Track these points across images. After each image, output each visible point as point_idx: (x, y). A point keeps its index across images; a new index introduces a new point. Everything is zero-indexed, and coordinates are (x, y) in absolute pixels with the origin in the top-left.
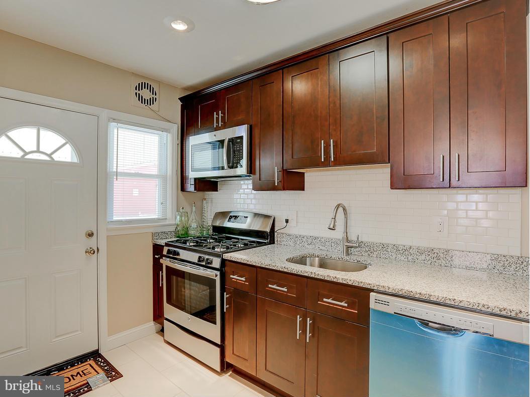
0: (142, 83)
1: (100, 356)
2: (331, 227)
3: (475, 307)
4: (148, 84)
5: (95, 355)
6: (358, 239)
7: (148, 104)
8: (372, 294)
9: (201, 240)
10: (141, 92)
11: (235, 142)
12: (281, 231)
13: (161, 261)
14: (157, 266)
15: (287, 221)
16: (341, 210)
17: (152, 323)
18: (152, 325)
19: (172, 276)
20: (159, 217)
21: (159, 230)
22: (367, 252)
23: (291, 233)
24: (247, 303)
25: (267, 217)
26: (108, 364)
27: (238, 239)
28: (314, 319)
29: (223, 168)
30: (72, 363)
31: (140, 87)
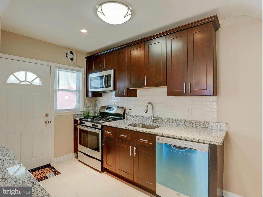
0: (69, 51)
1: (51, 166)
2: (146, 111)
3: (191, 140)
4: (72, 52)
5: (49, 166)
6: (157, 116)
7: (71, 60)
8: (157, 137)
9: (94, 118)
10: (69, 55)
11: (108, 77)
12: (128, 114)
13: (77, 126)
14: (75, 129)
15: (130, 110)
16: (150, 104)
17: (73, 153)
18: (73, 154)
19: (82, 133)
20: (77, 108)
21: (77, 114)
22: (161, 122)
23: (131, 114)
24: (111, 142)
25: (122, 108)
26: (54, 169)
27: (110, 117)
28: (137, 148)
29: (103, 87)
30: (39, 168)
31: (68, 53)
